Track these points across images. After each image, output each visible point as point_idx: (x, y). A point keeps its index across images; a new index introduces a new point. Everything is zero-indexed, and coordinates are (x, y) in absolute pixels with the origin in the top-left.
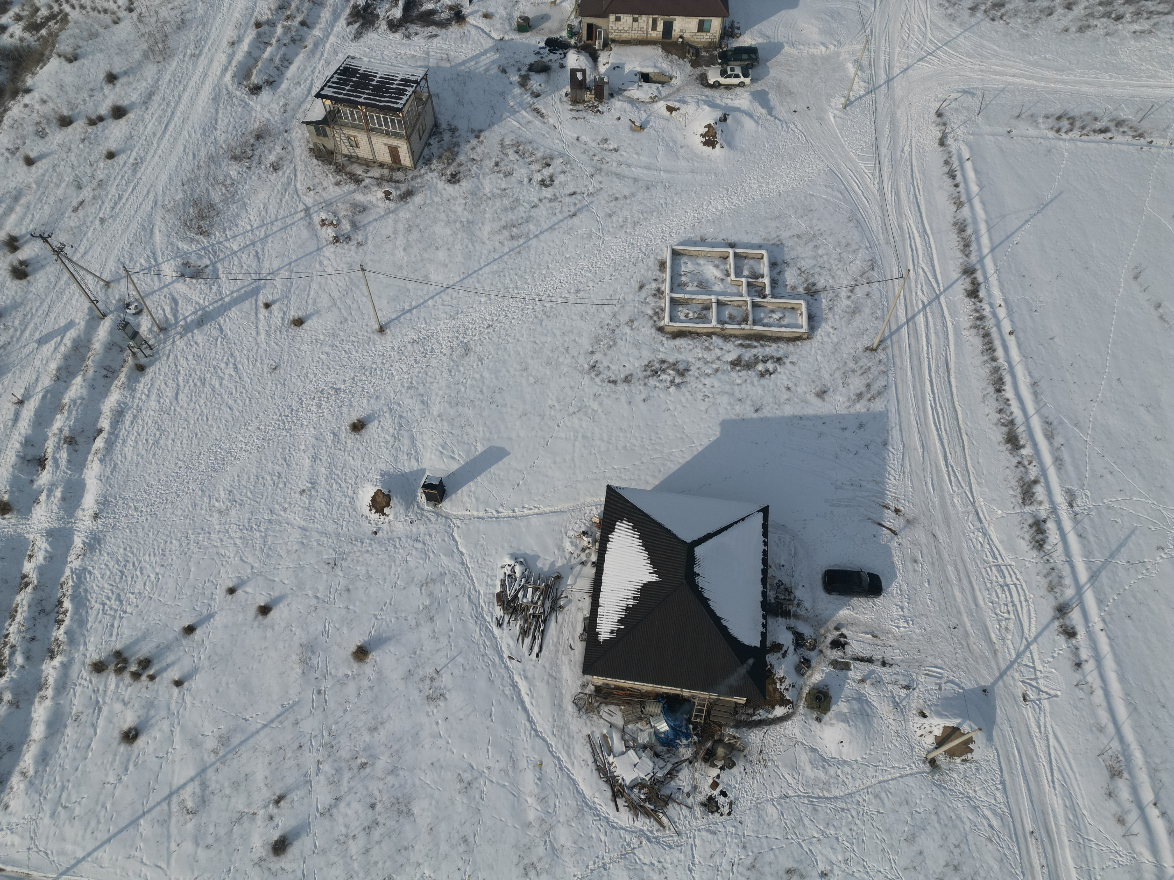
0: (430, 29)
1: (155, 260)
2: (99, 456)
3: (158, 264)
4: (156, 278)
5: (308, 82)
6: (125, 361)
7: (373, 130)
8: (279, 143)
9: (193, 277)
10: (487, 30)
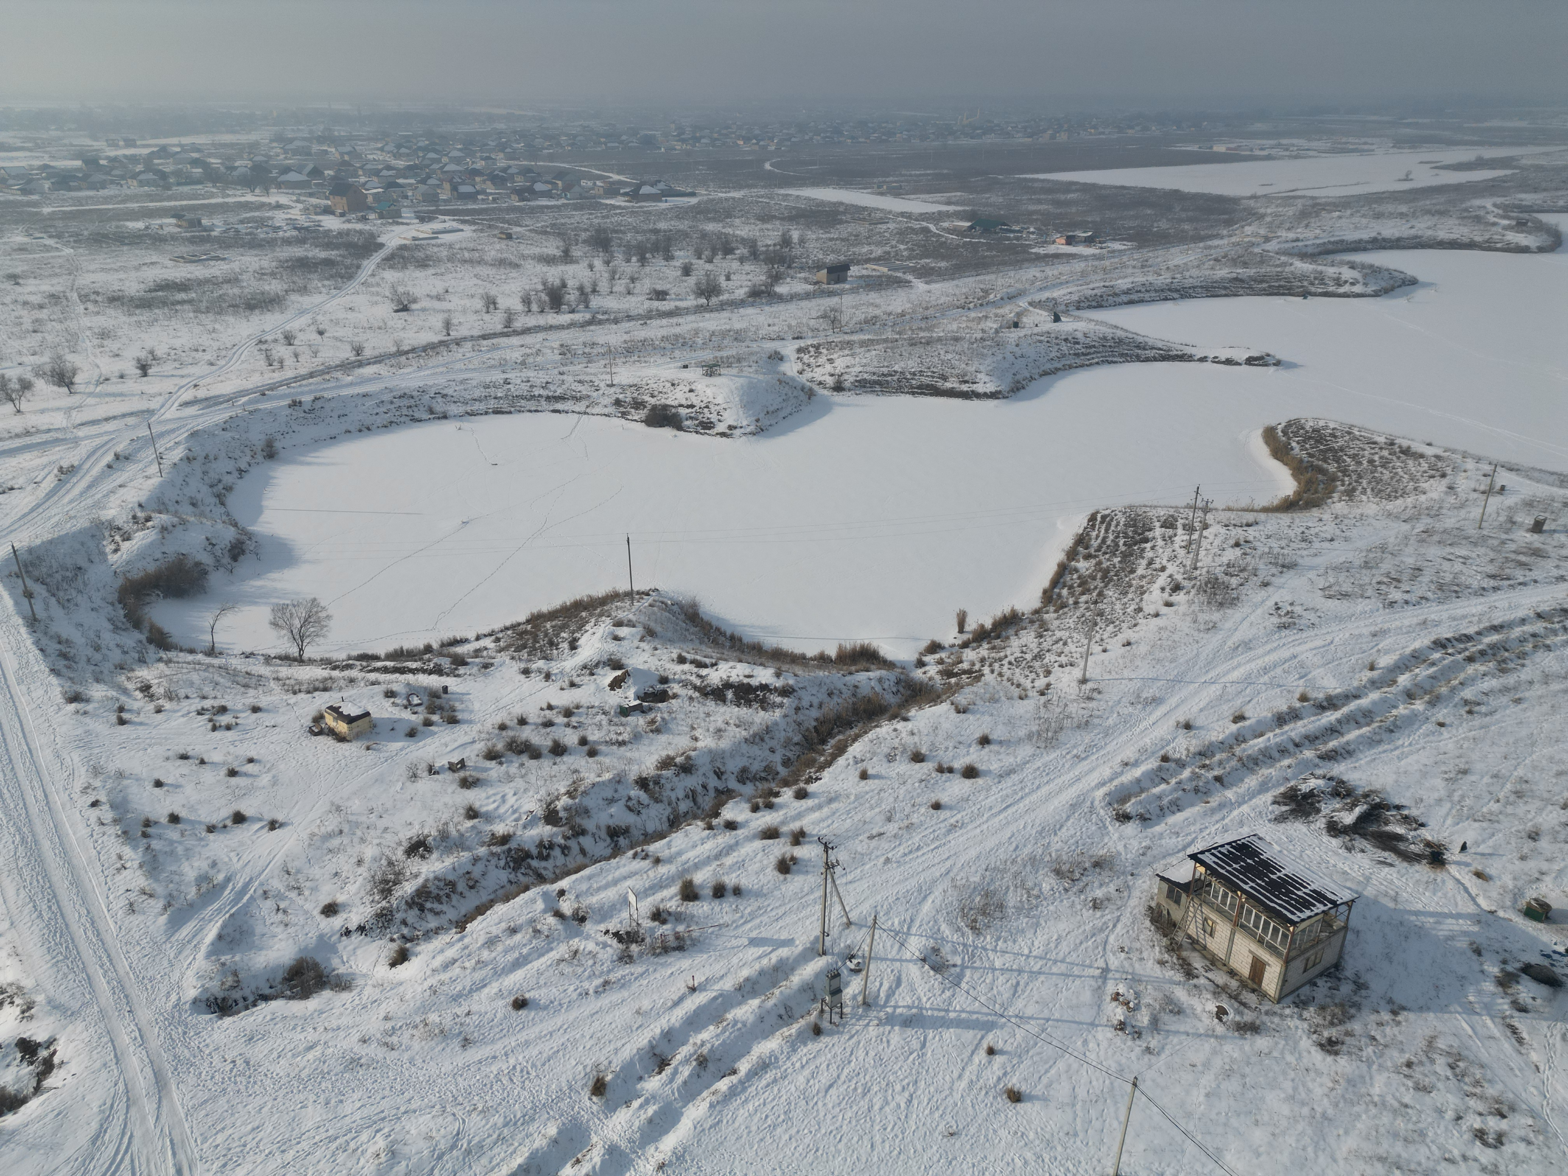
0: (1386, 854)
1: (909, 928)
2: (714, 1098)
3: (908, 934)
4: (897, 946)
5: (1190, 838)
6: (809, 1013)
7: (1243, 926)
8: (1118, 882)
9: (933, 968)
10: (1473, 891)
